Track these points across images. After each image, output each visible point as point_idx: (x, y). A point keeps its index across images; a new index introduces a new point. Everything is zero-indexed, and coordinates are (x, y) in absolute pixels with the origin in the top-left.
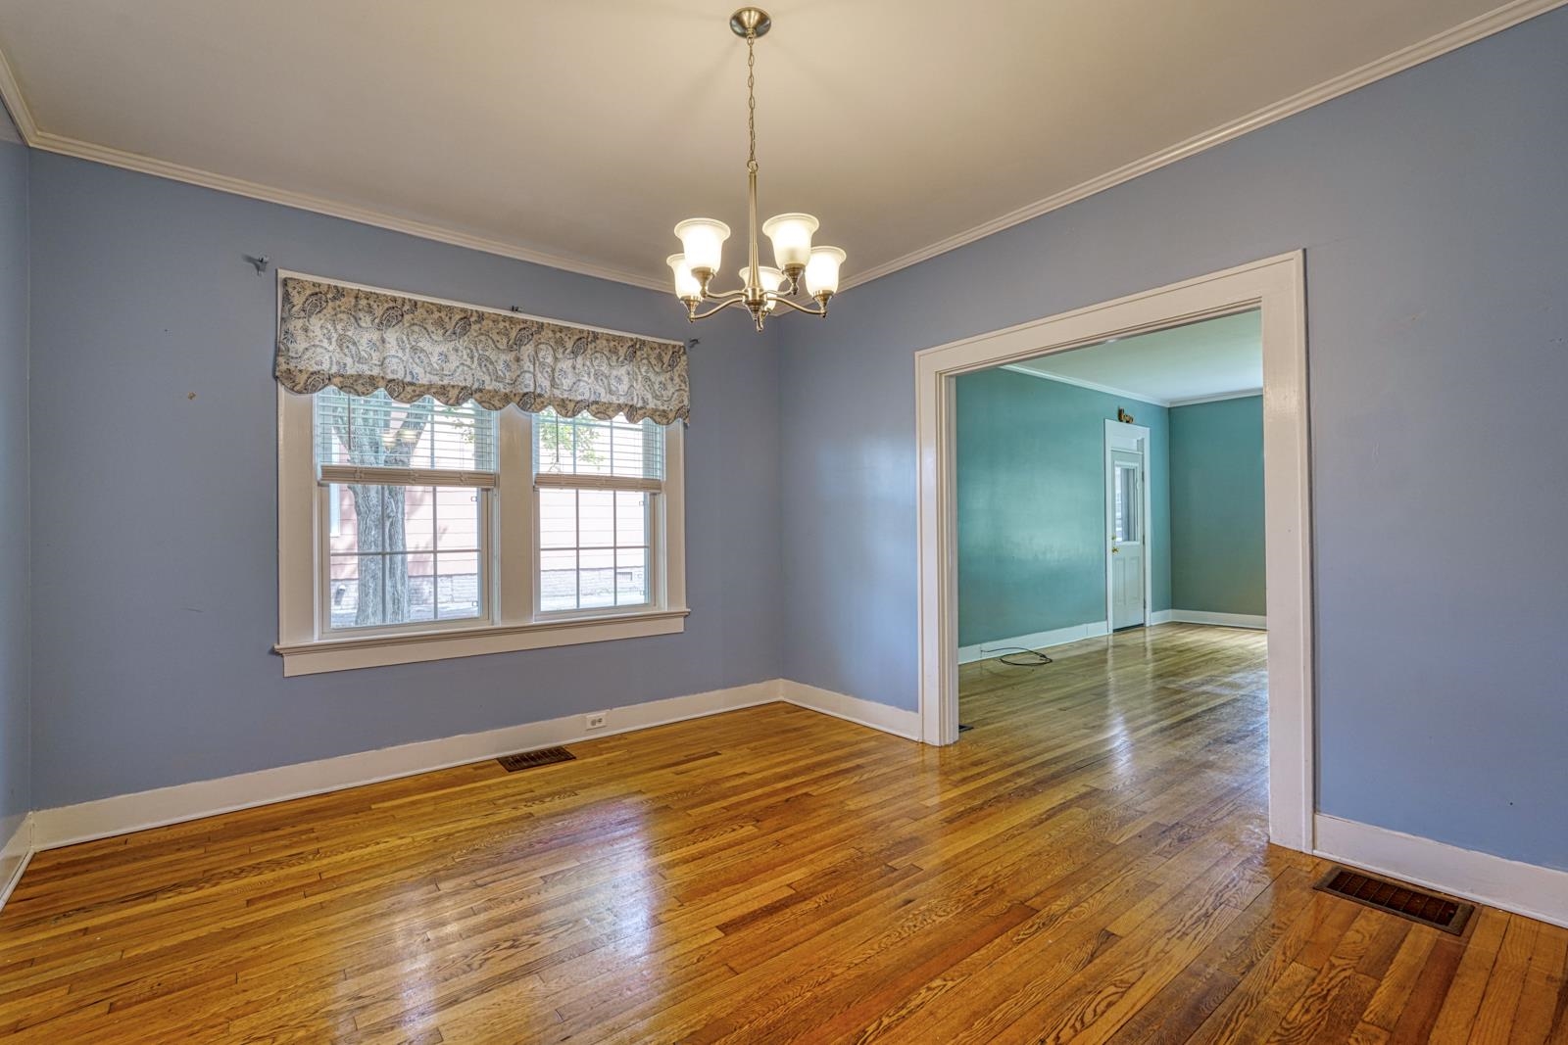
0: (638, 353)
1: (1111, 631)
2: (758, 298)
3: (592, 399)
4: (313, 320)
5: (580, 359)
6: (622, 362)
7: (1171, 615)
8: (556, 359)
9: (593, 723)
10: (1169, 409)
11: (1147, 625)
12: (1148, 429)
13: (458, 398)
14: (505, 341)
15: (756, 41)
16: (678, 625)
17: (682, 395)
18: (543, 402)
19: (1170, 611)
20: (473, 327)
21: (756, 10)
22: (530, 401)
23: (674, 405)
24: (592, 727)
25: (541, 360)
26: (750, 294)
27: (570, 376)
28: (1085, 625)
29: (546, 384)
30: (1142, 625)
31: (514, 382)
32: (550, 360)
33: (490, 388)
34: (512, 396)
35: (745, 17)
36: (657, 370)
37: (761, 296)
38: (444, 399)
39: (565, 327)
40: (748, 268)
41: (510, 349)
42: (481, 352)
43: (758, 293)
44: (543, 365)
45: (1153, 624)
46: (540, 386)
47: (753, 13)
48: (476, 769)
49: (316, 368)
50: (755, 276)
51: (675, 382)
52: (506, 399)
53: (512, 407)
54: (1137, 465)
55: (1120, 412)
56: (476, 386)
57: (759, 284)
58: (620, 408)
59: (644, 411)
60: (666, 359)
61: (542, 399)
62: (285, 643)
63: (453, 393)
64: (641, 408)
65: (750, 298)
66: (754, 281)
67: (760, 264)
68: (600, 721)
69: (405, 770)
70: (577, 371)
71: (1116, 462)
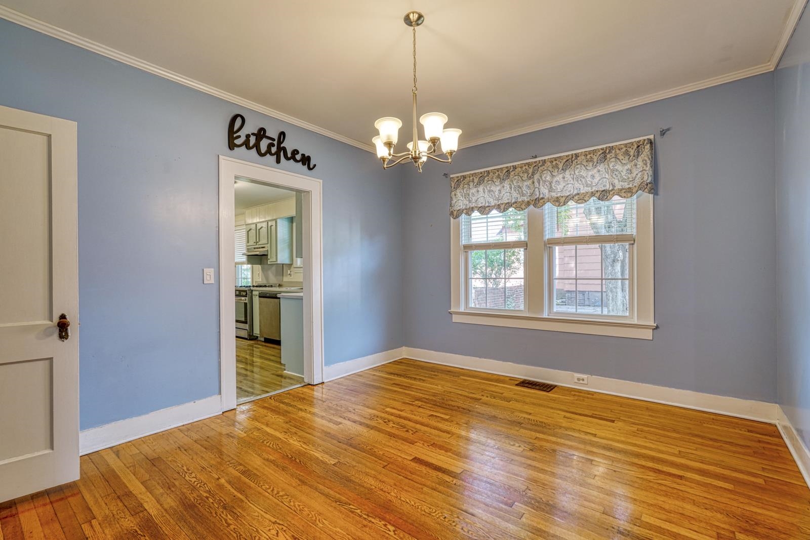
0: (608, 156)
2: (417, 155)
3: (576, 192)
4: (457, 191)
5: (567, 172)
6: (596, 165)
8: (553, 176)
9: (579, 379)
13: (504, 209)
14: (526, 175)
15: (417, 28)
16: (648, 335)
17: (643, 174)
18: (544, 202)
20: (511, 174)
21: (416, 13)
22: (538, 202)
23: (637, 182)
24: (577, 381)
25: (544, 179)
26: (413, 153)
27: (561, 183)
29: (546, 191)
31: (532, 195)
32: (548, 178)
33: (520, 200)
34: (531, 202)
35: (411, 16)
36: (623, 162)
37: (419, 154)
38: (499, 210)
39: (557, 157)
40: (412, 142)
41: (530, 178)
42: (515, 184)
43: (417, 153)
44: (545, 182)
46: (543, 193)
47: (415, 14)
48: (510, 380)
49: (459, 208)
50: (415, 146)
51: (638, 166)
52: (528, 204)
53: (532, 207)
56: (513, 201)
57: (418, 149)
58: (593, 194)
59: (613, 191)
60: (632, 152)
61: (544, 200)
62: (452, 310)
63: (502, 207)
64: (612, 190)
65: (414, 156)
66: (415, 147)
67: (419, 140)
68: (583, 380)
69: (488, 370)
70: (566, 179)
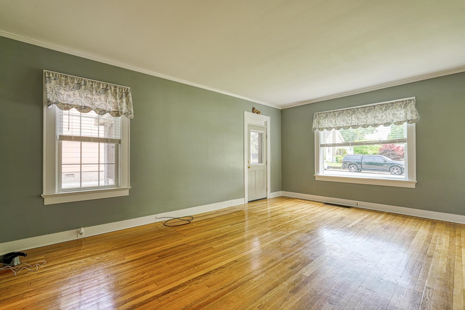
1: (247, 202)
7: (281, 193)
10: (281, 110)
11: (268, 198)
12: (270, 117)
19: (281, 192)
28: (231, 201)
30: (266, 198)
45: (271, 198)
54: (264, 132)
55: (253, 109)
71: (251, 130)
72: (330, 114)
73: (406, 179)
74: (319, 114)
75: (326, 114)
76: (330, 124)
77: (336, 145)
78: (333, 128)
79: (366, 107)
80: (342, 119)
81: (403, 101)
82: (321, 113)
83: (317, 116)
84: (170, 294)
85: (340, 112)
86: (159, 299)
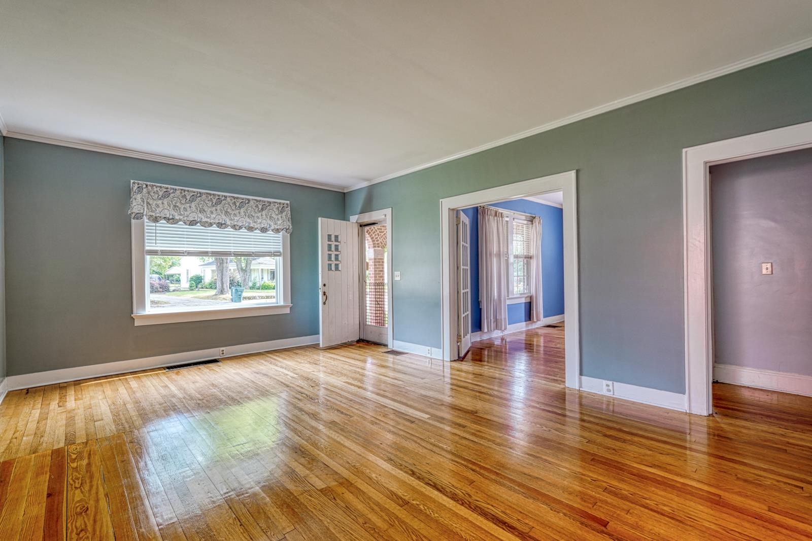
72: (173, 192)
73: (277, 303)
74: (147, 185)
75: (166, 190)
76: (173, 212)
77: (184, 253)
78: (180, 220)
79: (237, 198)
80: (199, 209)
81: (280, 203)
82: (153, 186)
83: (145, 190)
84: (507, 520)
85: (195, 194)
86: (526, 530)
